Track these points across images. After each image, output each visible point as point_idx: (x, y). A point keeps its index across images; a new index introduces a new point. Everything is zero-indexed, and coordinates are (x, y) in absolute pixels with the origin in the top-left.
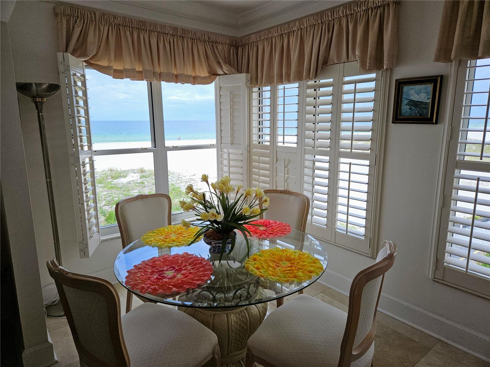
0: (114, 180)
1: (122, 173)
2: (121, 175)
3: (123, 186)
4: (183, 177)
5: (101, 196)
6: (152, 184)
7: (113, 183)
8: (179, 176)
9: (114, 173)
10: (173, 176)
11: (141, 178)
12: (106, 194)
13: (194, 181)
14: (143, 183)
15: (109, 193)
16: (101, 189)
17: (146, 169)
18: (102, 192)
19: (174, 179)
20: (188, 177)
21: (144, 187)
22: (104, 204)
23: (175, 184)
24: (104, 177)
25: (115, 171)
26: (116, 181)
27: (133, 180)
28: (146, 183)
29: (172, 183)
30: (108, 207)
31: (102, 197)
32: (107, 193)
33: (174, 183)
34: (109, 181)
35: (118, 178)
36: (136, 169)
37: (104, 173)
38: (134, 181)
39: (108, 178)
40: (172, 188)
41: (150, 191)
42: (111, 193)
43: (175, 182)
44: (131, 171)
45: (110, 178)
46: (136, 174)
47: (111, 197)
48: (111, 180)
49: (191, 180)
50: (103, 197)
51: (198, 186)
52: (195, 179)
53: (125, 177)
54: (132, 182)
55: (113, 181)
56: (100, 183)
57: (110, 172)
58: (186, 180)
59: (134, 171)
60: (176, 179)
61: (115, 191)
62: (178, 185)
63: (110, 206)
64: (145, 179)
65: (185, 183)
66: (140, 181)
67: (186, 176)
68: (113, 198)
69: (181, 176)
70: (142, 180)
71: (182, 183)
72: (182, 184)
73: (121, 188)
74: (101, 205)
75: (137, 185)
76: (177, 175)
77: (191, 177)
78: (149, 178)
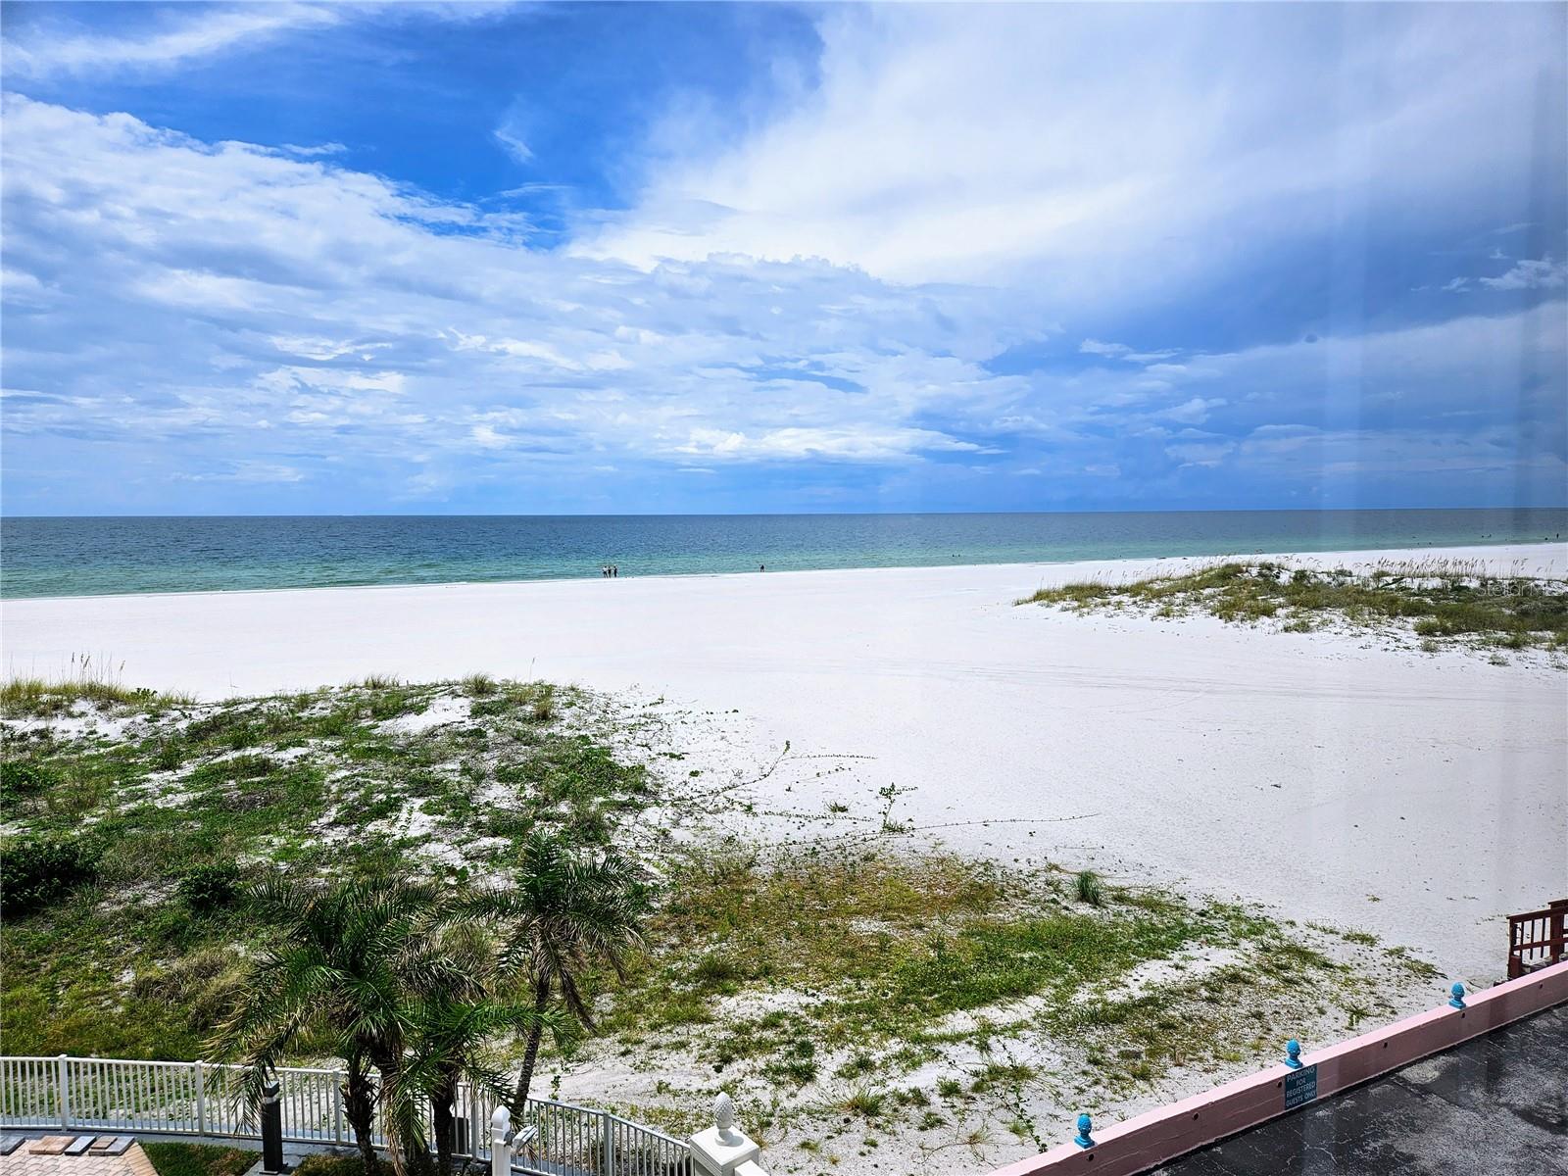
0: (380, 723)
1: (412, 696)
2: (408, 702)
3: (412, 744)
4: (622, 711)
5: (326, 783)
6: (511, 738)
7: (376, 731)
8: (607, 705)
9: (383, 695)
10: (587, 706)
11: (476, 712)
12: (346, 777)
13: (659, 726)
14: (479, 733)
15: (356, 772)
16: (332, 756)
17: (497, 682)
18: (333, 768)
19: (591, 719)
20: (638, 711)
21: (483, 751)
22: (332, 819)
23: (592, 739)
24: (349, 710)
25: (388, 687)
26: (387, 726)
27: (447, 722)
28: (491, 733)
29: (582, 733)
30: (347, 830)
31: (328, 791)
32: (348, 774)
33: (589, 734)
34: (364, 723)
35: (394, 715)
36: (460, 679)
37: (350, 694)
38: (448, 728)
39: (363, 712)
40: (580, 751)
41: (503, 764)
42: (363, 776)
43: (594, 729)
44: (442, 688)
45: (369, 713)
46: (458, 700)
47: (362, 791)
48: (371, 723)
49: (649, 721)
50: (334, 788)
51: (673, 744)
52: (664, 718)
53: (419, 710)
54: (442, 730)
55: (377, 727)
56: (333, 733)
57: (370, 692)
58: (630, 721)
59: (455, 688)
60: (597, 717)
61: (379, 765)
62: (603, 742)
63: (354, 827)
64: (488, 717)
65: (627, 732)
66: (471, 728)
67: (632, 705)
68: (370, 792)
69: (615, 706)
70: (479, 720)
71: (617, 731)
72: (617, 737)
73: (402, 754)
74: (324, 820)
75: (460, 740)
76: (602, 700)
77: (649, 710)
78: (502, 716)
